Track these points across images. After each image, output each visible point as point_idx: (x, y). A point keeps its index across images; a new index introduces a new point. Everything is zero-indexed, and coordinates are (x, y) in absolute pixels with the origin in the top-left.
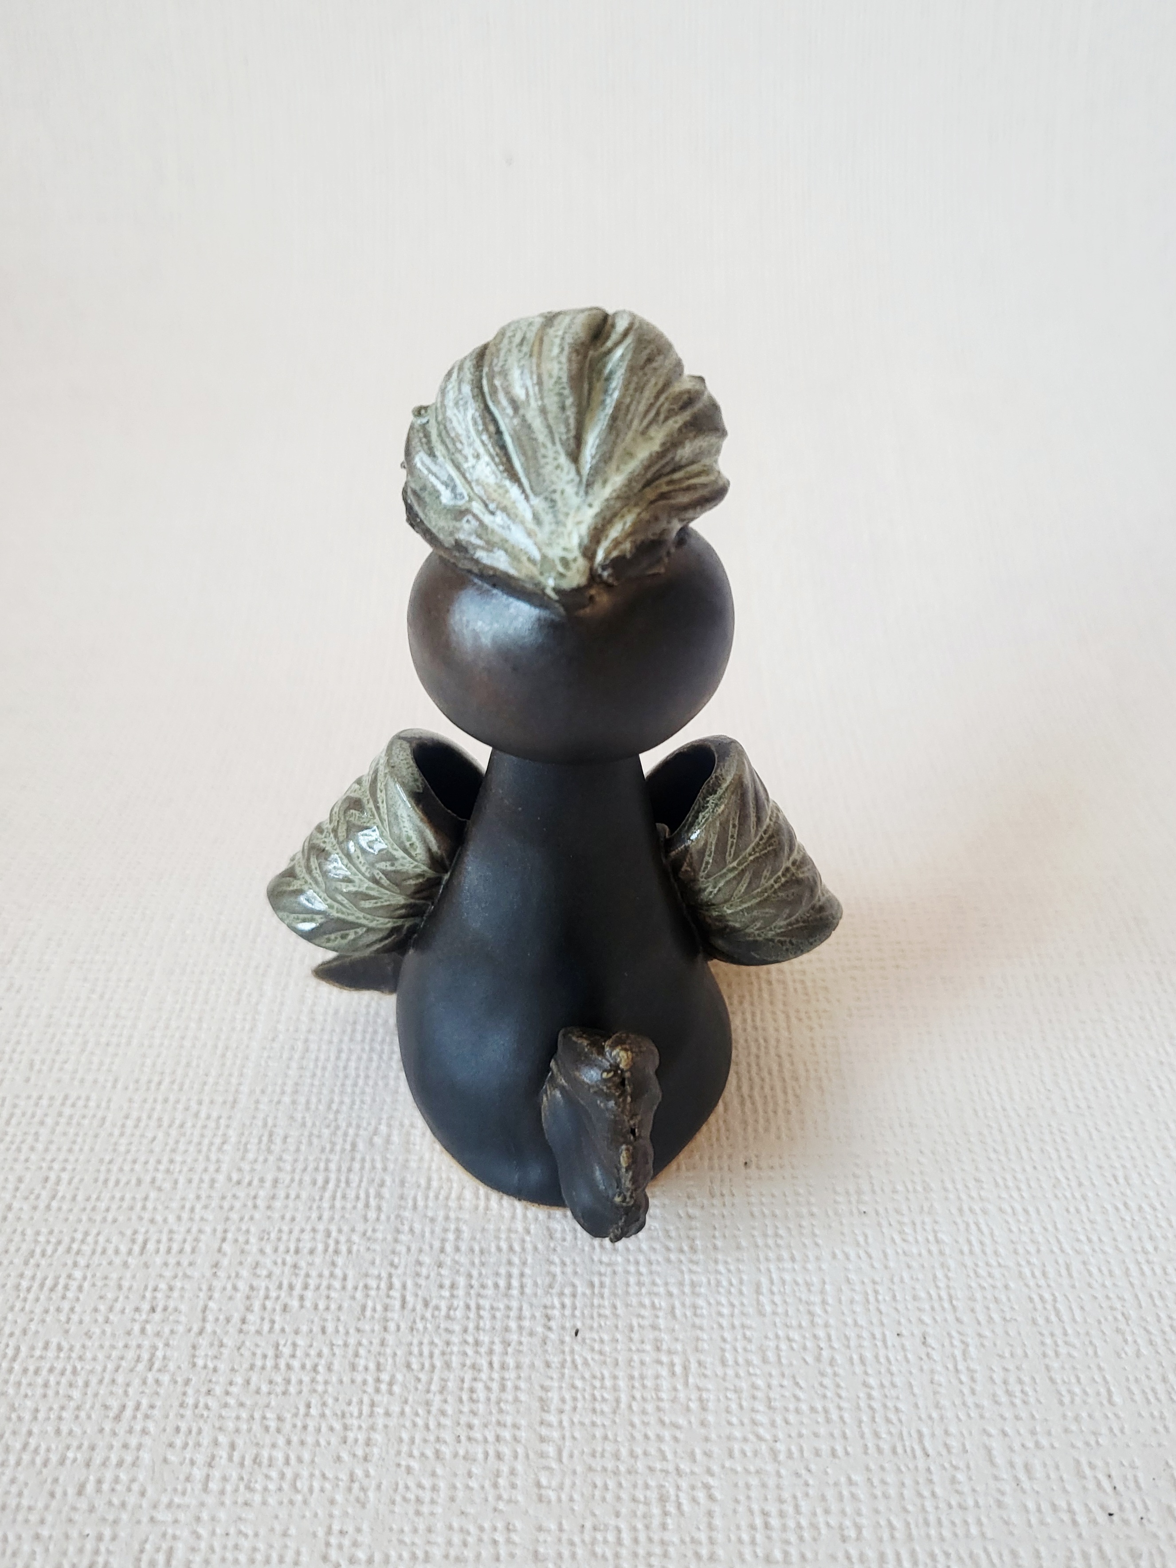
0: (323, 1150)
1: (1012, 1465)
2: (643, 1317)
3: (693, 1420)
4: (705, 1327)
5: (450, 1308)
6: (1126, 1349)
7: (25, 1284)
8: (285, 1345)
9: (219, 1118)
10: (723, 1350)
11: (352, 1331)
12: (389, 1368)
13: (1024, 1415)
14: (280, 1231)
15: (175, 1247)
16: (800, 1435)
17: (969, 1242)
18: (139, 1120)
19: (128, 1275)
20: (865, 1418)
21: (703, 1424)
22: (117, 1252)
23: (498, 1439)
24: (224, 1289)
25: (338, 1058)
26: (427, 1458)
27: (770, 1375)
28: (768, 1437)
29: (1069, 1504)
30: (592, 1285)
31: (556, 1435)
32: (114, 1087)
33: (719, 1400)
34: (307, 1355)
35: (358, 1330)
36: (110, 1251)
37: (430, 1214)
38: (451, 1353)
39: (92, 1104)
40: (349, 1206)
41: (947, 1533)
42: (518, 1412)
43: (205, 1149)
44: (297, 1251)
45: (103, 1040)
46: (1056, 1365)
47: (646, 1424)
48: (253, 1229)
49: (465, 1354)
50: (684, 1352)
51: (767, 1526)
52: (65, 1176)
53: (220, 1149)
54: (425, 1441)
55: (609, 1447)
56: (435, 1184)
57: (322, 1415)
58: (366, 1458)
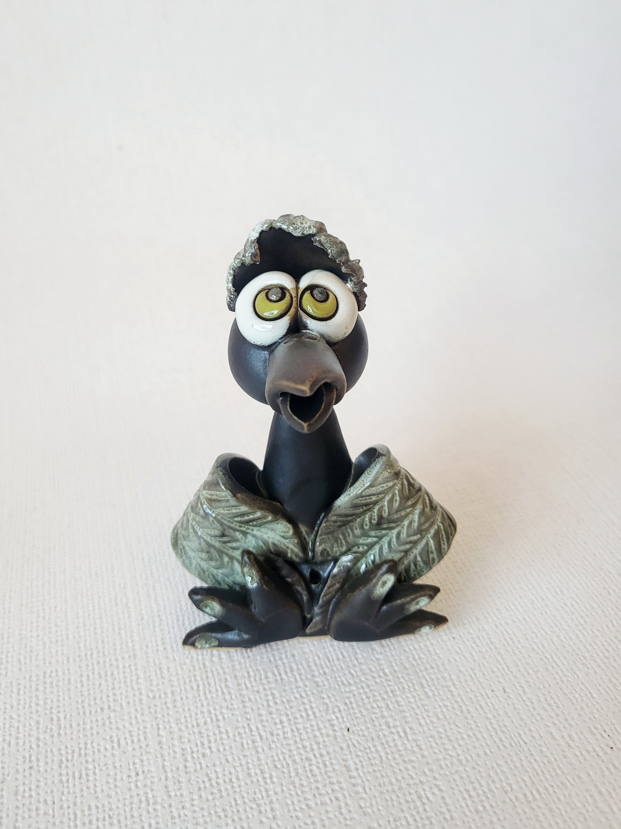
0: (190, 671)
1: (563, 737)
2: (376, 713)
3: (418, 756)
4: (406, 710)
5: (284, 733)
6: (591, 672)
7: (64, 779)
8: (211, 773)
9: (130, 666)
10: (418, 719)
11: (241, 757)
12: (267, 770)
13: (559, 713)
14: (185, 717)
15: (135, 739)
16: (468, 750)
17: (506, 640)
18: (88, 676)
19: (117, 760)
20: (493, 734)
21: (423, 756)
22: (106, 749)
23: (333, 790)
24: (169, 754)
25: (178, 620)
26: (304, 809)
27: (444, 725)
28: (454, 754)
29: (593, 748)
30: (346, 704)
31: (359, 781)
32: (68, 662)
33: (426, 743)
34: (224, 775)
35: (244, 756)
36: (102, 750)
37: (255, 689)
38: (294, 755)
39: (60, 673)
40: (214, 696)
41: (548, 776)
42: (337, 775)
43: (129, 684)
44: (198, 725)
45: (53, 640)
46: (564, 687)
47: (398, 764)
48: (171, 720)
49: (300, 754)
50: (401, 725)
51: (470, 796)
52: (62, 715)
53: (137, 683)
54: (299, 801)
55: (386, 780)
56: (252, 674)
57: (244, 803)
58: (274, 818)
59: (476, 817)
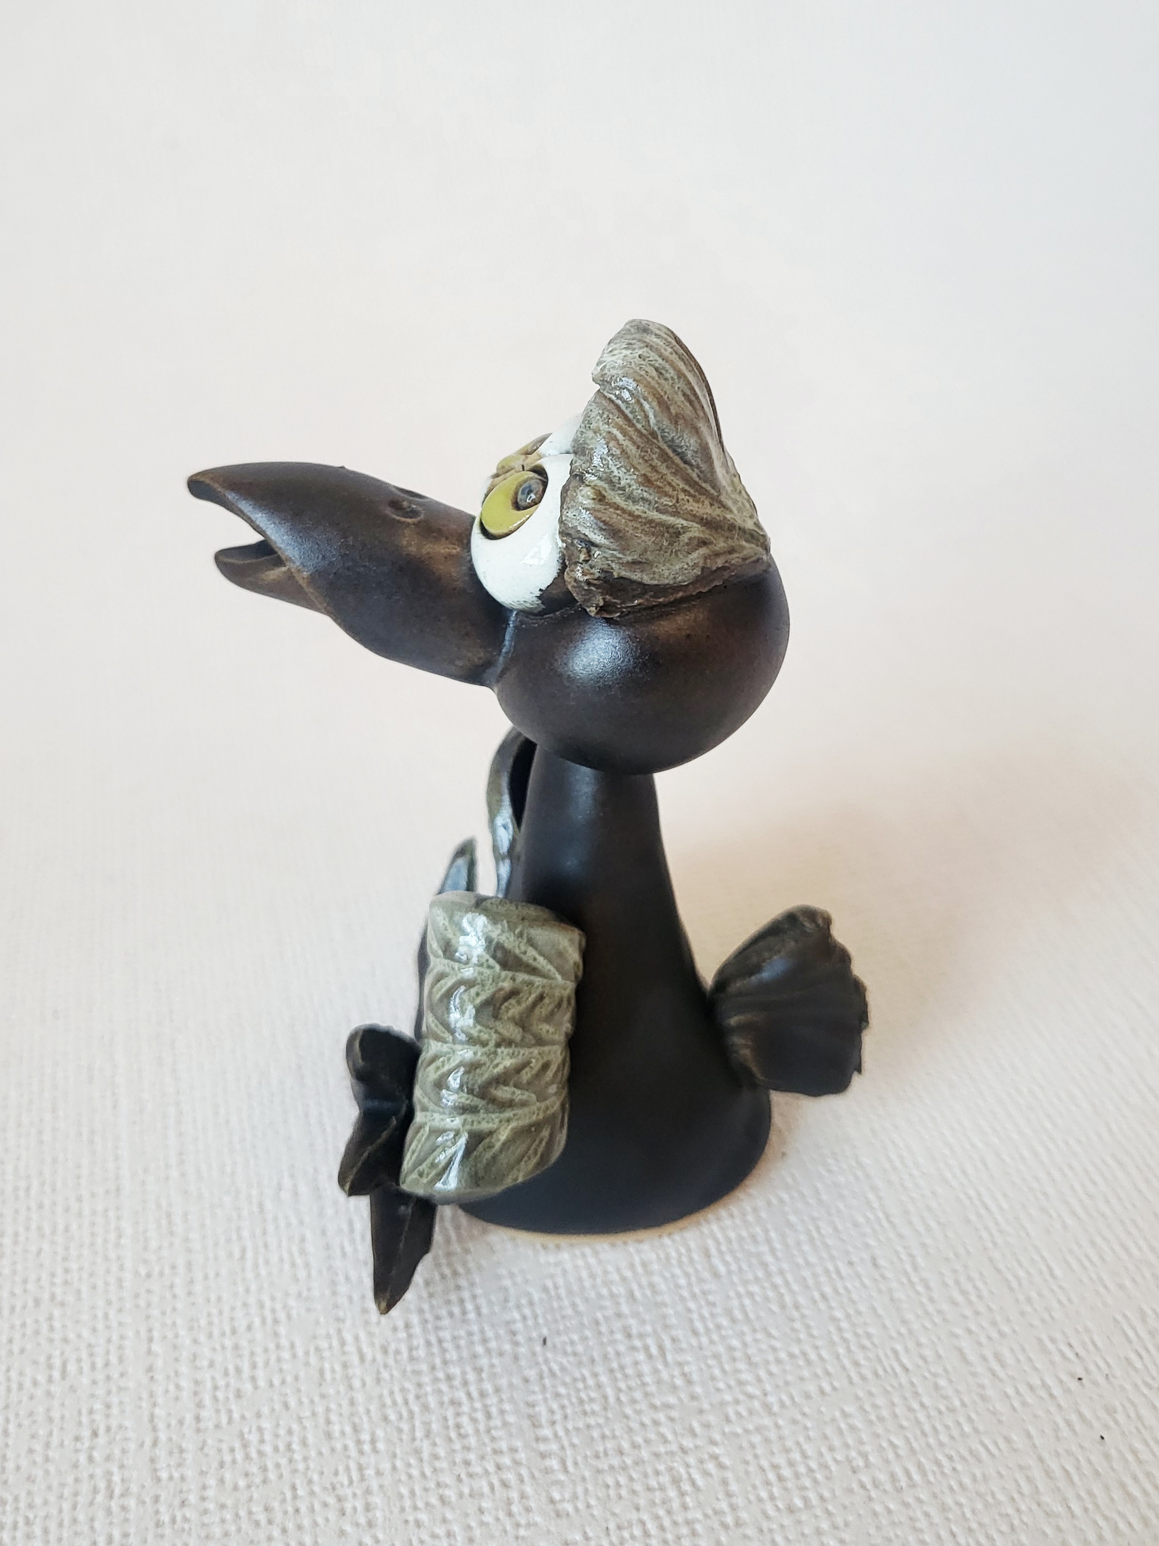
2: (605, 1308)
3: (682, 1396)
4: (668, 1302)
5: (410, 1349)
8: (250, 1433)
10: (691, 1320)
11: (316, 1399)
12: (366, 1426)
16: (787, 1383)
20: (840, 1351)
21: (694, 1397)
23: (499, 1467)
26: (433, 1506)
27: (742, 1332)
28: (757, 1392)
31: (554, 1447)
33: (701, 1370)
34: (276, 1436)
35: (322, 1396)
38: (426, 1395)
41: (944, 1438)
42: (511, 1435)
47: (639, 1412)
49: (440, 1392)
50: (655, 1331)
51: (780, 1478)
54: (426, 1490)
55: (610, 1445)
57: (312, 1493)
58: (370, 1524)
59: (787, 1521)
